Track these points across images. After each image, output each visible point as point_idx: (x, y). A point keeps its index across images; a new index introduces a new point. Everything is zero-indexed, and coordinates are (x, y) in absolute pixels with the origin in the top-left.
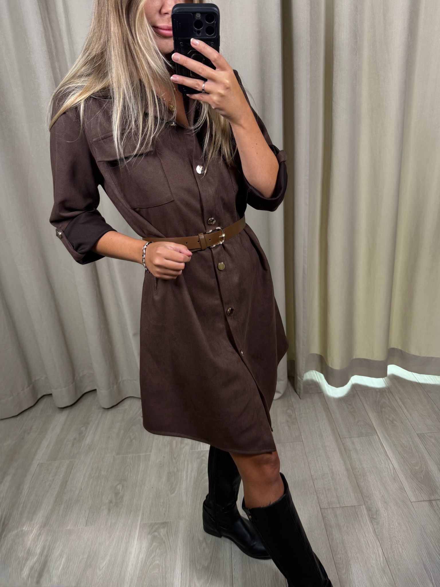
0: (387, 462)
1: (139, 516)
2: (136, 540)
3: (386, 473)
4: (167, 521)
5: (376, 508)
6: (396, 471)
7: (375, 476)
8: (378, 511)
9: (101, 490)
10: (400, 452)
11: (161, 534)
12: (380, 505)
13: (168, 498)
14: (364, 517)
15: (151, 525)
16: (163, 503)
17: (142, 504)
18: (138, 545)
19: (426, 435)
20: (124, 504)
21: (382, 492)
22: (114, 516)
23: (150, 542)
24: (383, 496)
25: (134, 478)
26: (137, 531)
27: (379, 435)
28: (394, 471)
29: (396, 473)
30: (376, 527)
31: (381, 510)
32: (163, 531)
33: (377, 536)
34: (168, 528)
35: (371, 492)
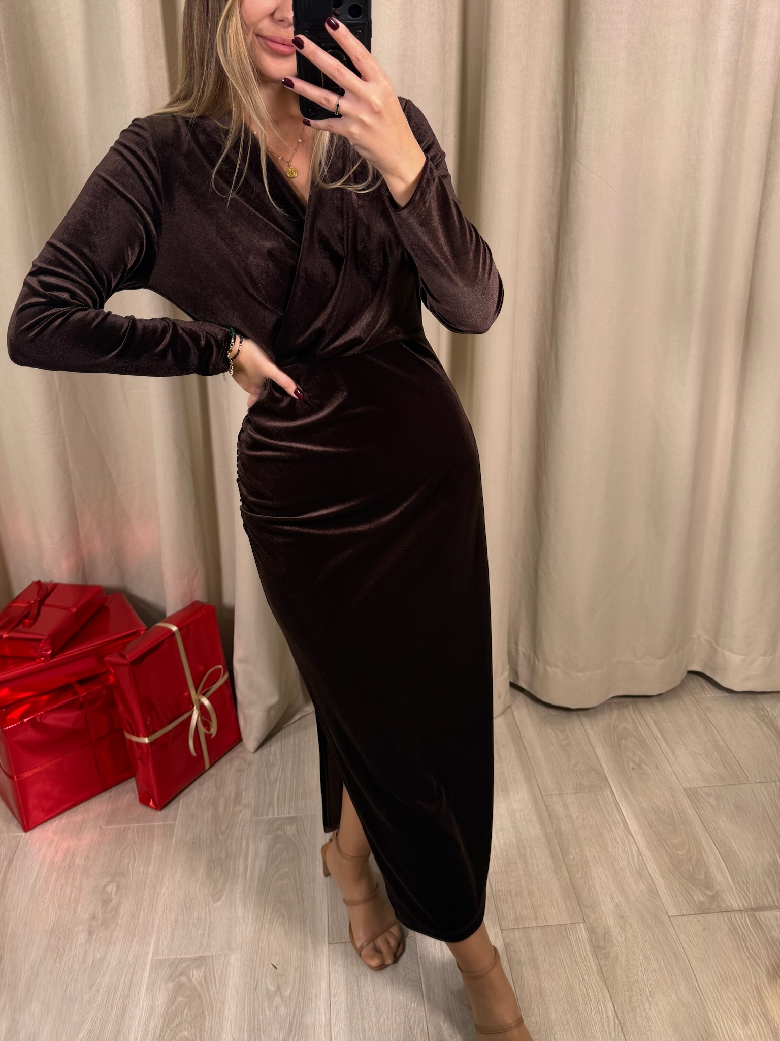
0: (626, 841)
1: (150, 945)
2: (144, 992)
3: (624, 862)
4: (205, 955)
5: (604, 928)
6: (642, 858)
7: (605, 868)
8: (608, 934)
9: (73, 895)
10: (652, 822)
11: (194, 980)
12: (611, 922)
13: (207, 911)
14: (583, 945)
15: (172, 963)
16: (198, 919)
17: (157, 922)
18: (147, 1001)
19: (701, 792)
20: (120, 921)
21: (615, 896)
22: (100, 945)
23: (172, 996)
24: (617, 905)
25: (142, 869)
26: (147, 974)
27: (614, 789)
28: (640, 858)
29: (643, 862)
30: (602, 964)
31: (613, 930)
32: (196, 975)
33: (605, 980)
34: (208, 968)
35: (595, 898)
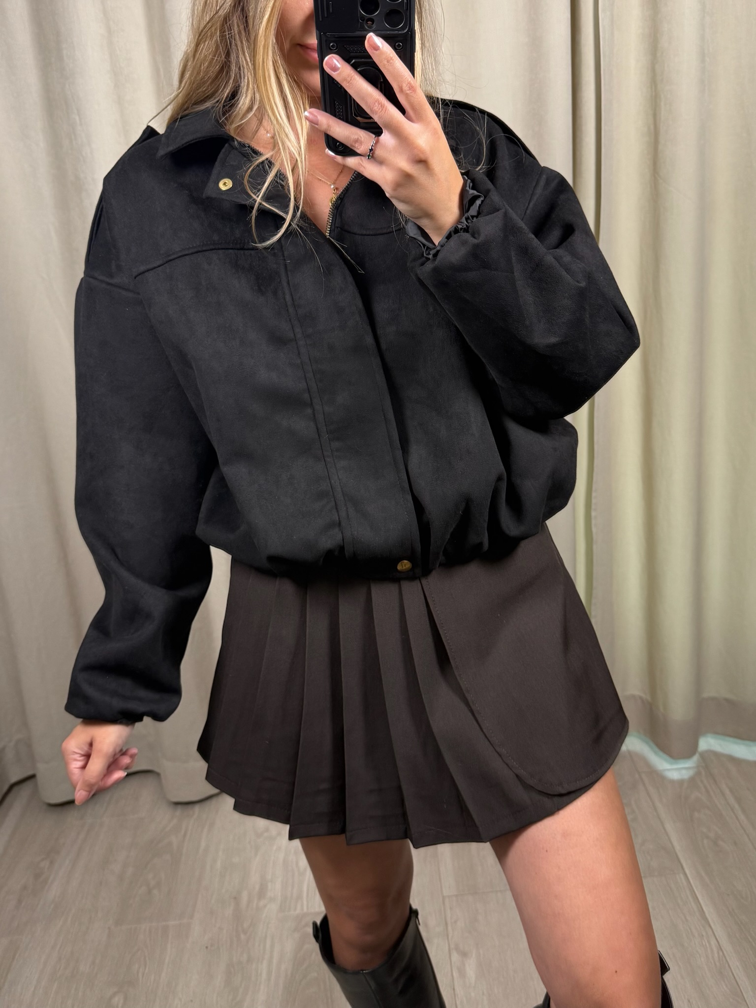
0: (705, 935)
3: (702, 959)
6: (724, 955)
10: (733, 909)
21: (694, 1003)
27: (687, 871)
28: (721, 953)
29: (725, 961)
